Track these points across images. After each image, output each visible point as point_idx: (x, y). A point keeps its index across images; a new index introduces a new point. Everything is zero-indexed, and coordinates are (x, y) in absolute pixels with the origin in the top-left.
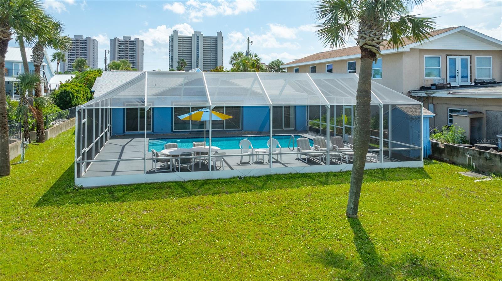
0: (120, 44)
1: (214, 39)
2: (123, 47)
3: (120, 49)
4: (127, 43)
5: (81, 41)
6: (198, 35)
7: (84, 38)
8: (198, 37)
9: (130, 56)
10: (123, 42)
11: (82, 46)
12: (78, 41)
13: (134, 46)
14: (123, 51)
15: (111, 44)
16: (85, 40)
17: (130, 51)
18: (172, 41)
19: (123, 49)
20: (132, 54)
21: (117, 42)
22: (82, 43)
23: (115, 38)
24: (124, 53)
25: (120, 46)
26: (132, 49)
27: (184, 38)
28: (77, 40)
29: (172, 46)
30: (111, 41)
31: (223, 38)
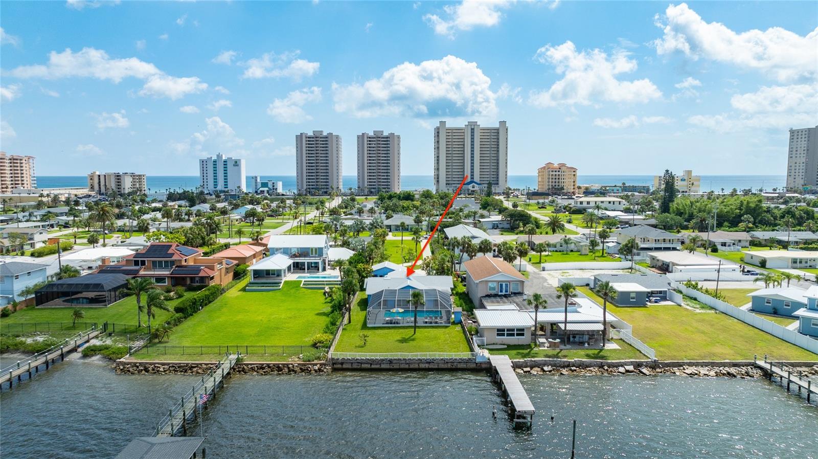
0: (370, 141)
1: (496, 131)
2: (373, 146)
3: (370, 147)
4: (379, 139)
5: (321, 138)
6: (473, 127)
7: (325, 134)
8: (473, 130)
9: (383, 157)
10: (373, 138)
11: (323, 144)
12: (317, 139)
13: (388, 144)
14: (373, 151)
15: (358, 141)
16: (326, 138)
17: (382, 150)
18: (438, 136)
19: (373, 147)
20: (385, 154)
21: (366, 139)
22: (323, 141)
23: (363, 134)
24: (375, 154)
25: (370, 144)
26: (385, 147)
27: (454, 131)
28: (316, 137)
29: (438, 142)
30: (358, 137)
31: (507, 129)
